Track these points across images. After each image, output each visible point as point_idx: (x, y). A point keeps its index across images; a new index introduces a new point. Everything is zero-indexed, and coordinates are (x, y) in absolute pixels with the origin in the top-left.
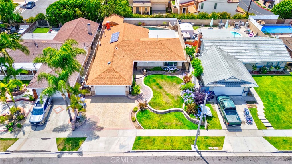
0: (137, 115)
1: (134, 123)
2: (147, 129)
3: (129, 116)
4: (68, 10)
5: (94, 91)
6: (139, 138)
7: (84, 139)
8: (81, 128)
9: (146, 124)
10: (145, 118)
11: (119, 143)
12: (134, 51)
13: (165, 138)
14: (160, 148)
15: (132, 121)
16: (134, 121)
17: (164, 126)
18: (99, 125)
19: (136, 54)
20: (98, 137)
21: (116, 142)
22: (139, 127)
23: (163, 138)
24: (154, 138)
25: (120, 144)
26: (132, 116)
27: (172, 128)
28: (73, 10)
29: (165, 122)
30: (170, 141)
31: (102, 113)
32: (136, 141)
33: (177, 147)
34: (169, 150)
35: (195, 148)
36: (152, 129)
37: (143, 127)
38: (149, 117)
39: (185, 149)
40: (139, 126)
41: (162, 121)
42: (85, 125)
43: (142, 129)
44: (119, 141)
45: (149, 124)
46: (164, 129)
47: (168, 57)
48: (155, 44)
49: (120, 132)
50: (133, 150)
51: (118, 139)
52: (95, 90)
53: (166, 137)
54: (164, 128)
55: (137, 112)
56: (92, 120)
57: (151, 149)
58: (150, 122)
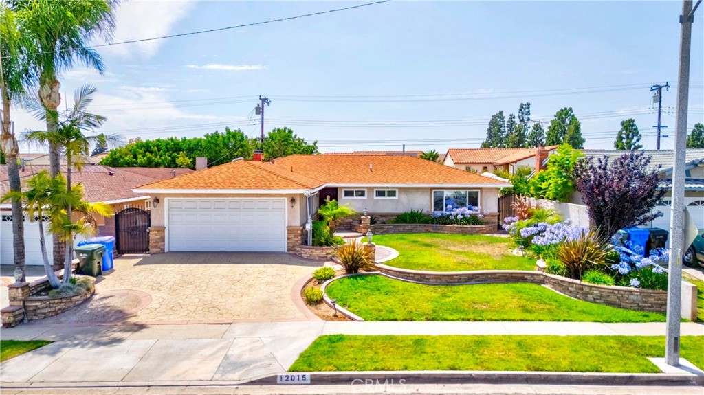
0: (326, 288)
1: (313, 308)
2: (377, 319)
3: (294, 291)
4: (156, 156)
5: (161, 229)
6: (335, 339)
8: (50, 321)
9: (371, 307)
10: (365, 291)
11: (223, 353)
13: (477, 339)
14: (460, 364)
15: (302, 302)
16: (314, 302)
17: (464, 311)
21: (207, 352)
22: (336, 316)
23: (471, 339)
24: (416, 338)
25: (226, 357)
26: (304, 291)
27: (506, 317)
28: (170, 156)
29: (464, 302)
30: (513, 346)
31: (171, 283)
32: (316, 344)
33: (565, 363)
34: (516, 370)
35: (678, 366)
36: (405, 320)
37: (359, 313)
38: (386, 289)
39: (620, 369)
40: (339, 314)
41: (449, 299)
42: (75, 313)
43: (352, 319)
44: (223, 348)
45: (388, 305)
46: (468, 320)
49: (238, 329)
50: (293, 370)
51: (222, 344)
52: (166, 226)
53: (482, 336)
54: (462, 317)
55: (328, 281)
57: (406, 368)
58: (390, 302)
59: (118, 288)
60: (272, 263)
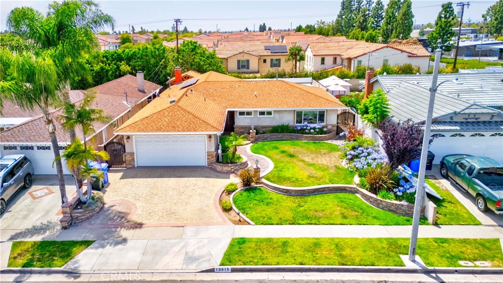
0: (233, 198)
1: (227, 214)
2: (262, 224)
3: (215, 201)
4: (106, 65)
5: (132, 154)
6: (242, 241)
7: (87, 243)
8: (86, 224)
9: (259, 215)
10: (255, 202)
11: (184, 251)
12: (228, 95)
13: (315, 241)
14: (305, 261)
15: (221, 210)
16: (227, 210)
17: (310, 217)
18: (135, 218)
19: (231, 100)
20: (125, 240)
21: (176, 249)
22: (240, 221)
23: (312, 241)
24: (284, 240)
25: (187, 254)
26: (220, 201)
27: (332, 222)
29: (310, 210)
30: (333, 247)
31: (145, 195)
32: (231, 246)
33: (357, 260)
34: (333, 265)
35: (414, 261)
36: (277, 224)
37: (252, 220)
38: (267, 201)
39: (384, 264)
40: (241, 219)
41: (302, 209)
42: (98, 218)
43: (249, 224)
44: (183, 247)
45: (268, 213)
46: (312, 224)
47: (303, 102)
48: (274, 84)
49: (189, 231)
50: (222, 264)
51: (182, 244)
52: (135, 152)
53: (318, 239)
54: (309, 222)
55: (234, 193)
56: (118, 208)
57: (278, 264)
58: (269, 211)
59: (115, 199)
60: (200, 177)
